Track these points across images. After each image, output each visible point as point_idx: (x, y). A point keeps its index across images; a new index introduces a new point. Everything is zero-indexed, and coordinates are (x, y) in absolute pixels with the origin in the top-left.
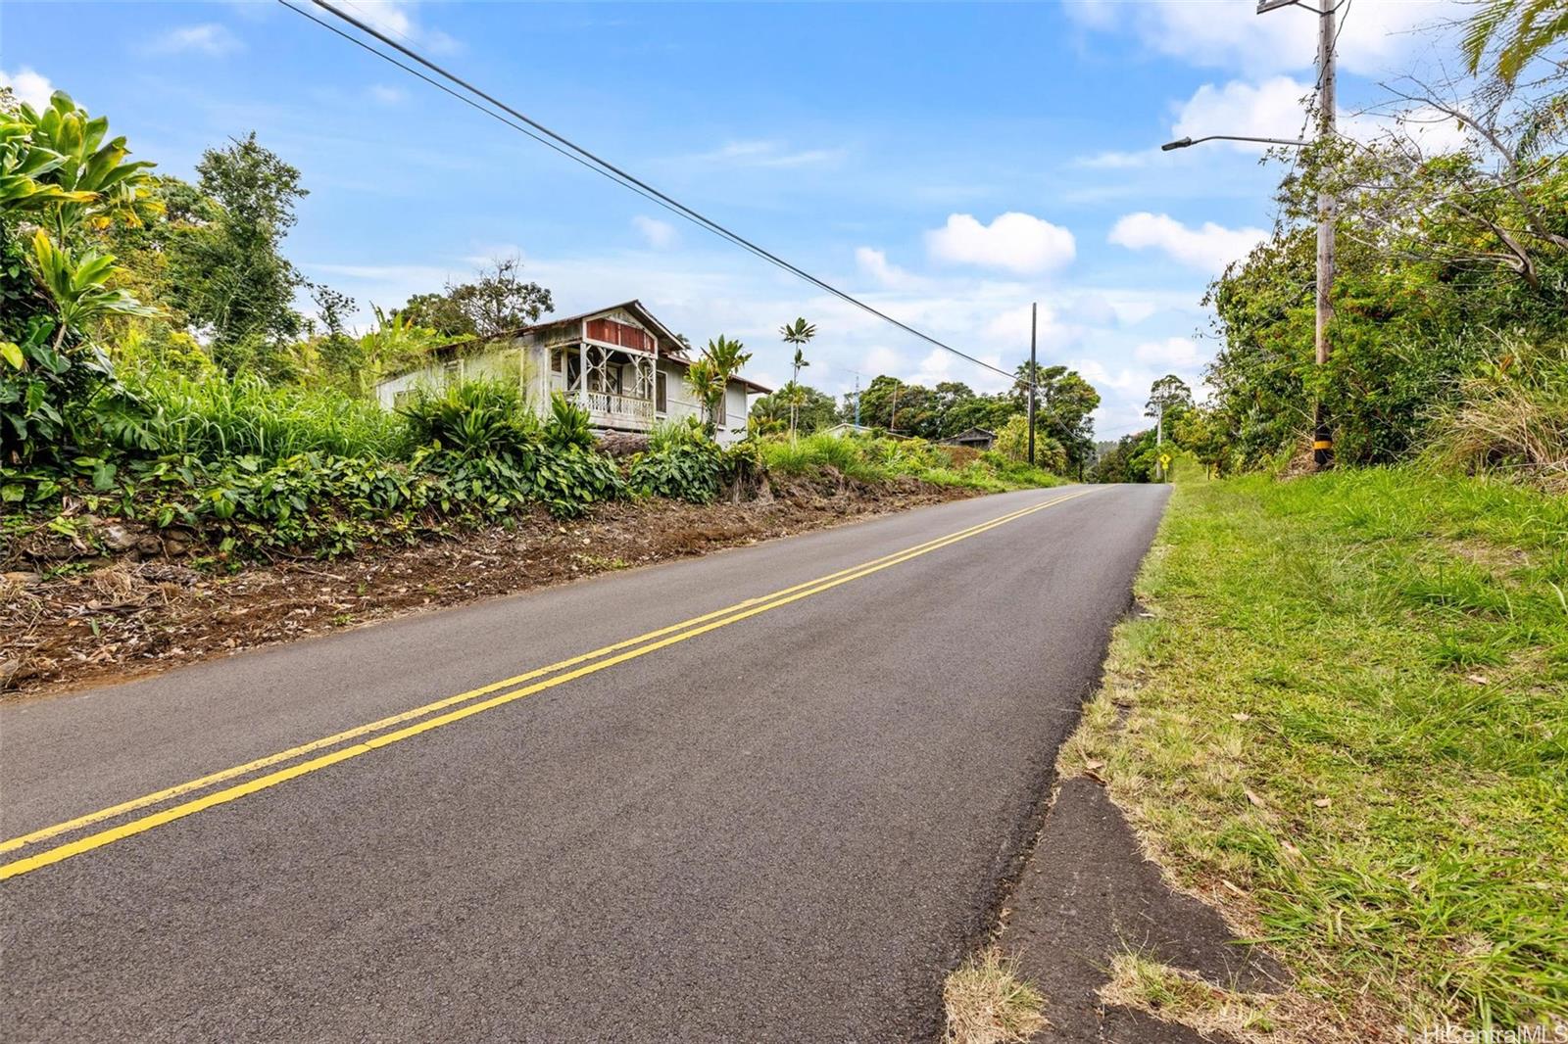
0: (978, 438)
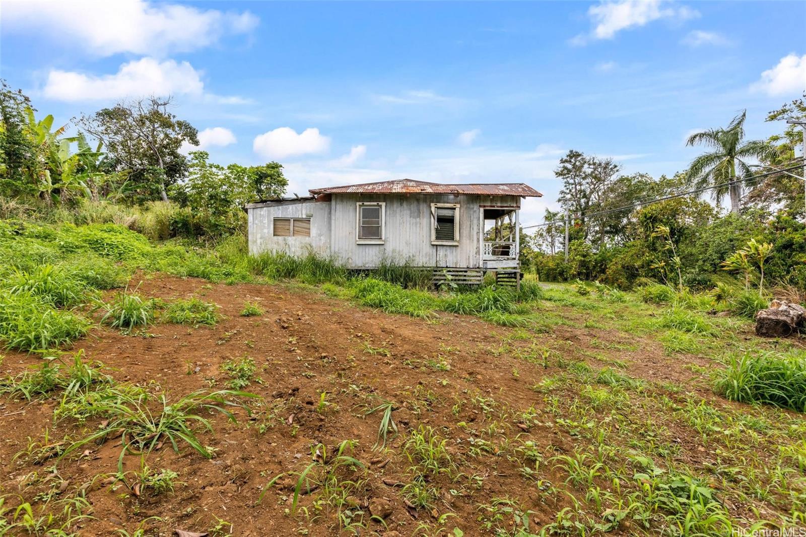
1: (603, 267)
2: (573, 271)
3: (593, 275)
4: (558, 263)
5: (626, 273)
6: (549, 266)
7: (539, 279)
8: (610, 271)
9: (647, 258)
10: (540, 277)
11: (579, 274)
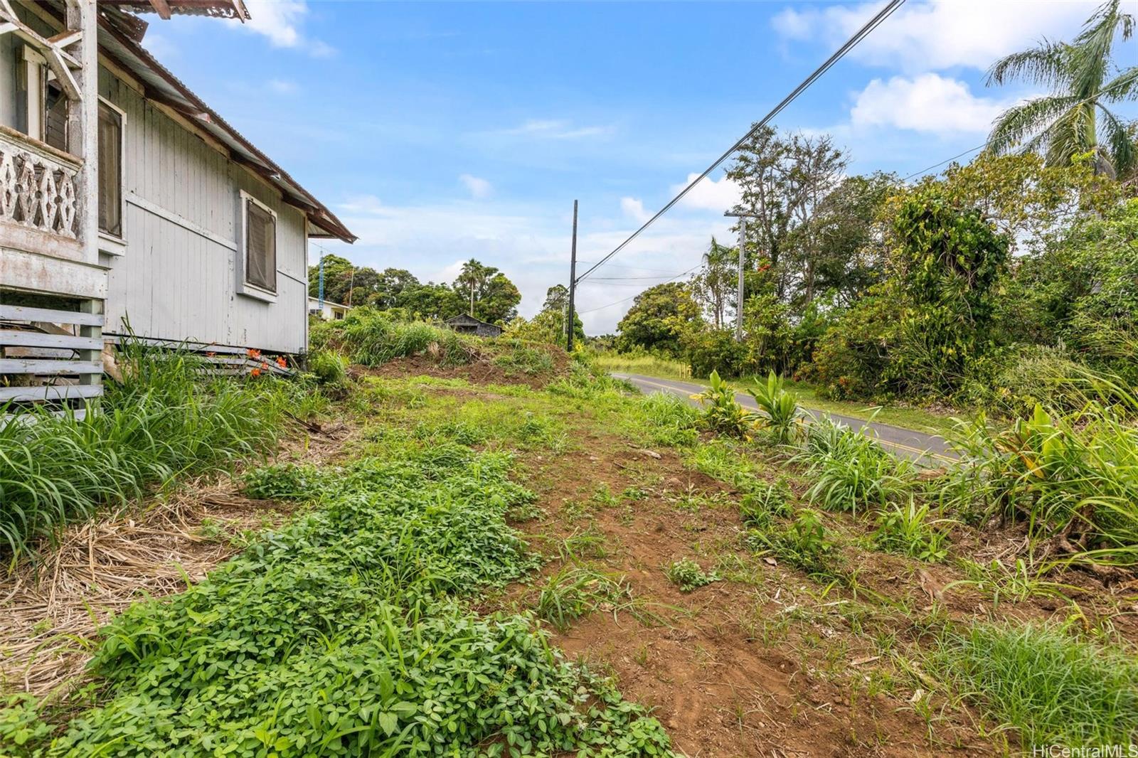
0: (468, 324)
1: (808, 347)
2: (750, 358)
3: (789, 366)
4: (722, 342)
5: (858, 358)
6: (704, 348)
7: (693, 374)
8: (821, 355)
9: (912, 321)
10: (694, 369)
11: (763, 362)
